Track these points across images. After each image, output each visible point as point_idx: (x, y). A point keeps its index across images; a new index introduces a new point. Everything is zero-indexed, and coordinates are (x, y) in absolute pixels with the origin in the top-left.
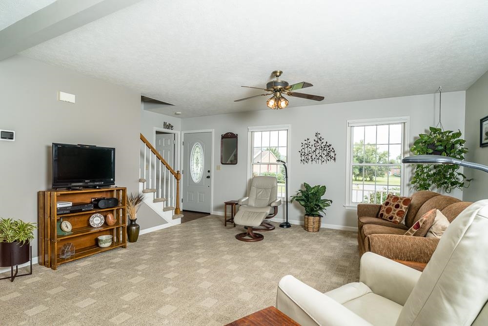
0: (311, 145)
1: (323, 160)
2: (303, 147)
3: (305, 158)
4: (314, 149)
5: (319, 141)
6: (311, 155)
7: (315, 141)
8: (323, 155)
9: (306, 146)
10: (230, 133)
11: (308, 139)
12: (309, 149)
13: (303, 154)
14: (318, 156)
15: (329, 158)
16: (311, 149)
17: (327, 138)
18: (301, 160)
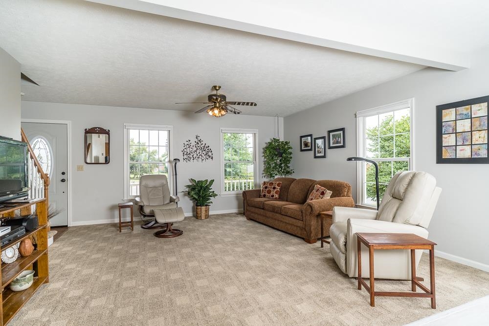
0: (192, 146)
1: (203, 158)
2: (185, 147)
3: (188, 156)
4: (195, 149)
5: (199, 142)
6: (192, 154)
7: (196, 142)
8: (202, 155)
9: (188, 146)
10: (99, 128)
11: (189, 141)
12: (191, 150)
13: (185, 153)
14: (198, 155)
15: (208, 157)
16: (192, 150)
17: (206, 141)
18: (184, 159)
